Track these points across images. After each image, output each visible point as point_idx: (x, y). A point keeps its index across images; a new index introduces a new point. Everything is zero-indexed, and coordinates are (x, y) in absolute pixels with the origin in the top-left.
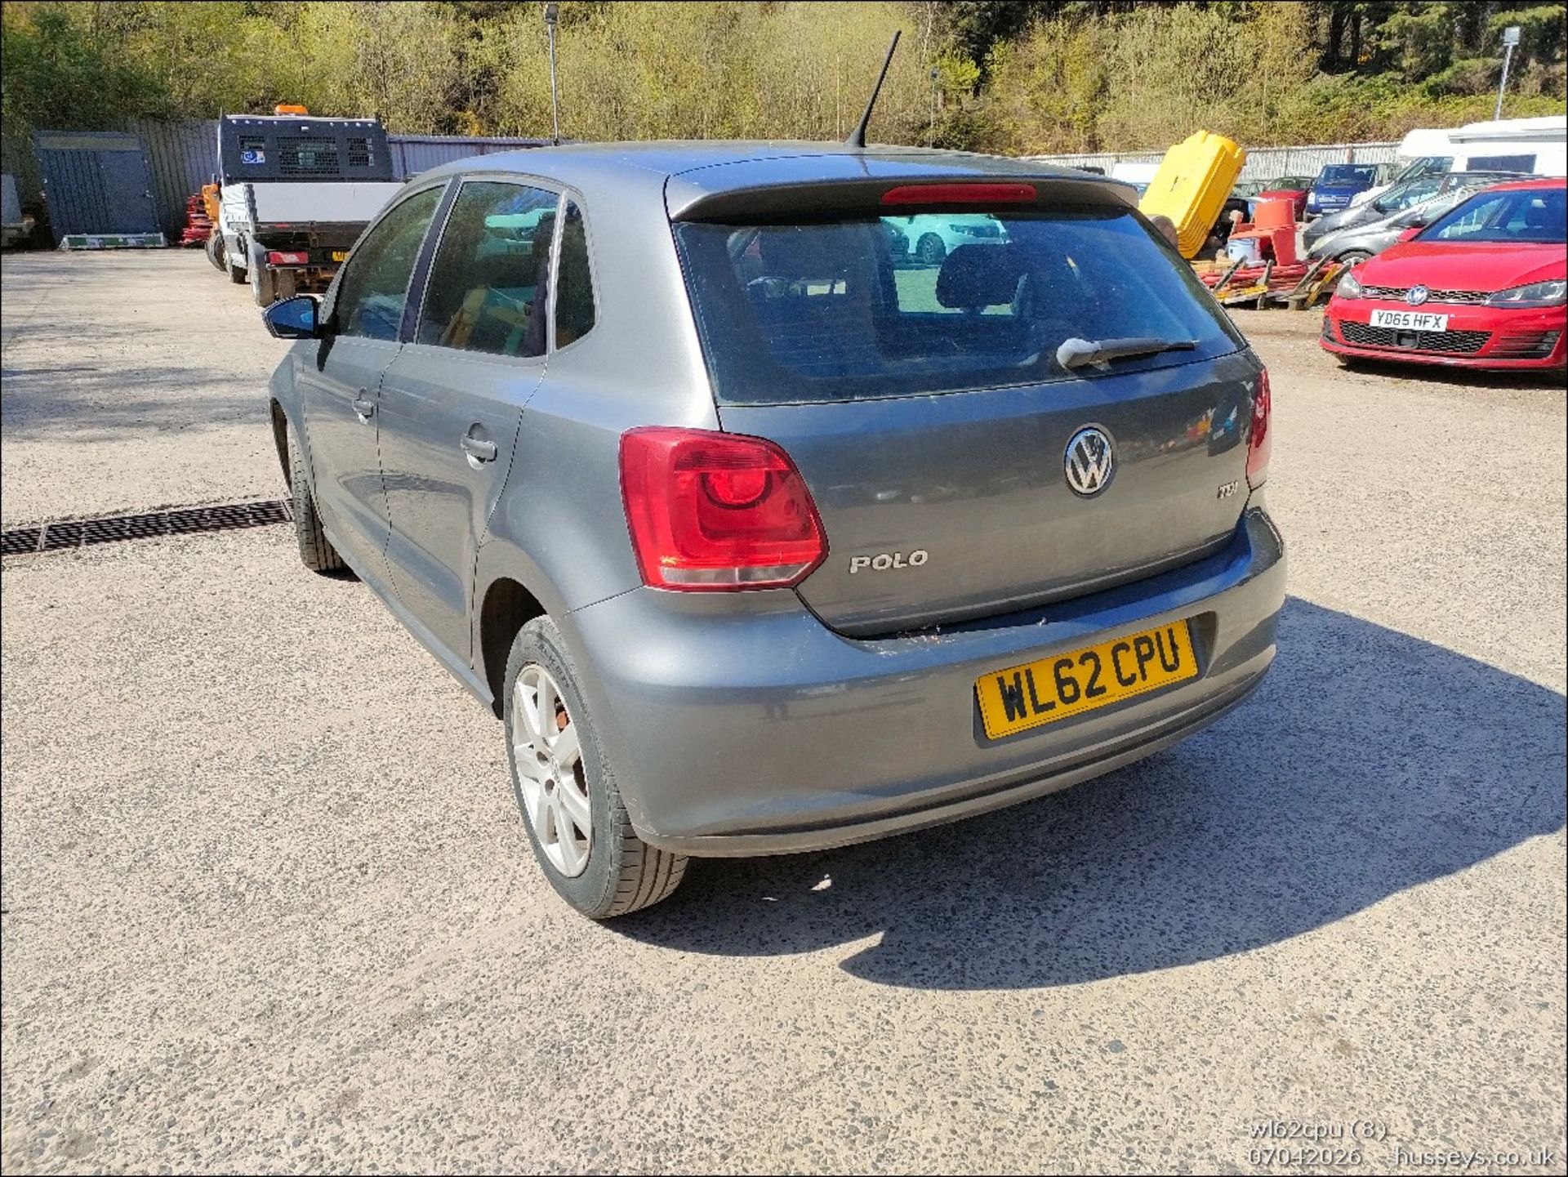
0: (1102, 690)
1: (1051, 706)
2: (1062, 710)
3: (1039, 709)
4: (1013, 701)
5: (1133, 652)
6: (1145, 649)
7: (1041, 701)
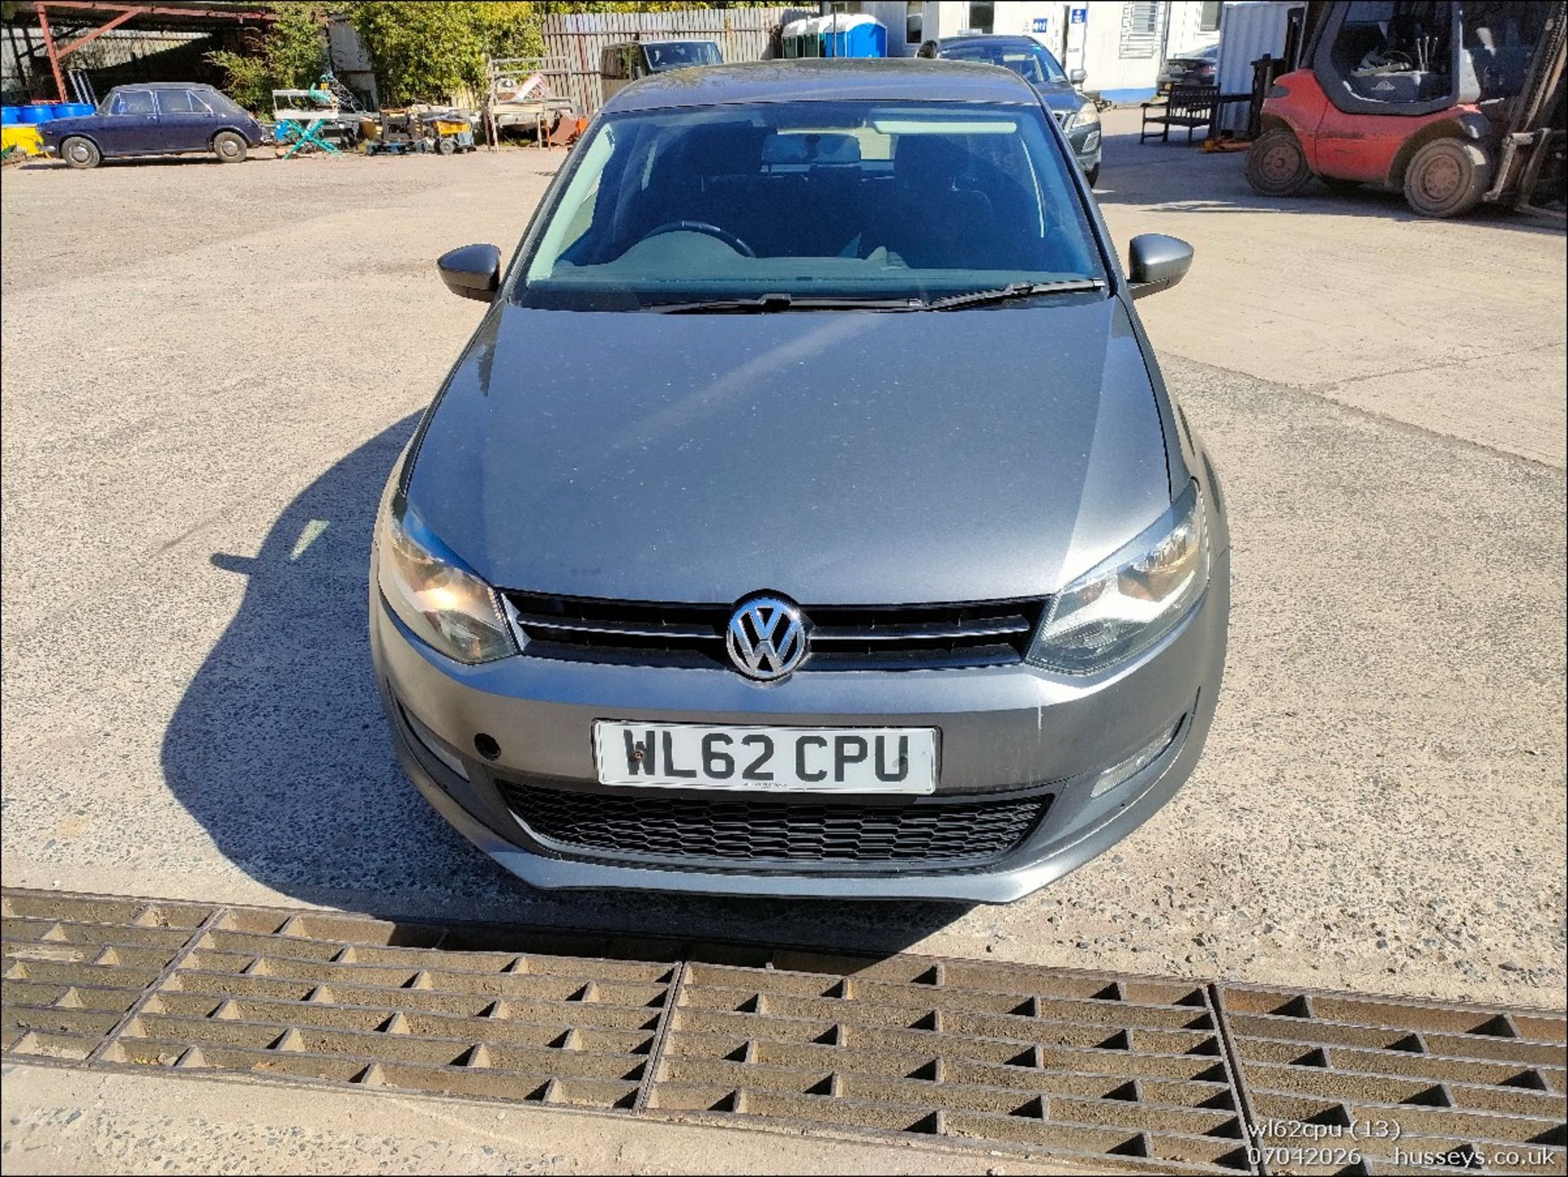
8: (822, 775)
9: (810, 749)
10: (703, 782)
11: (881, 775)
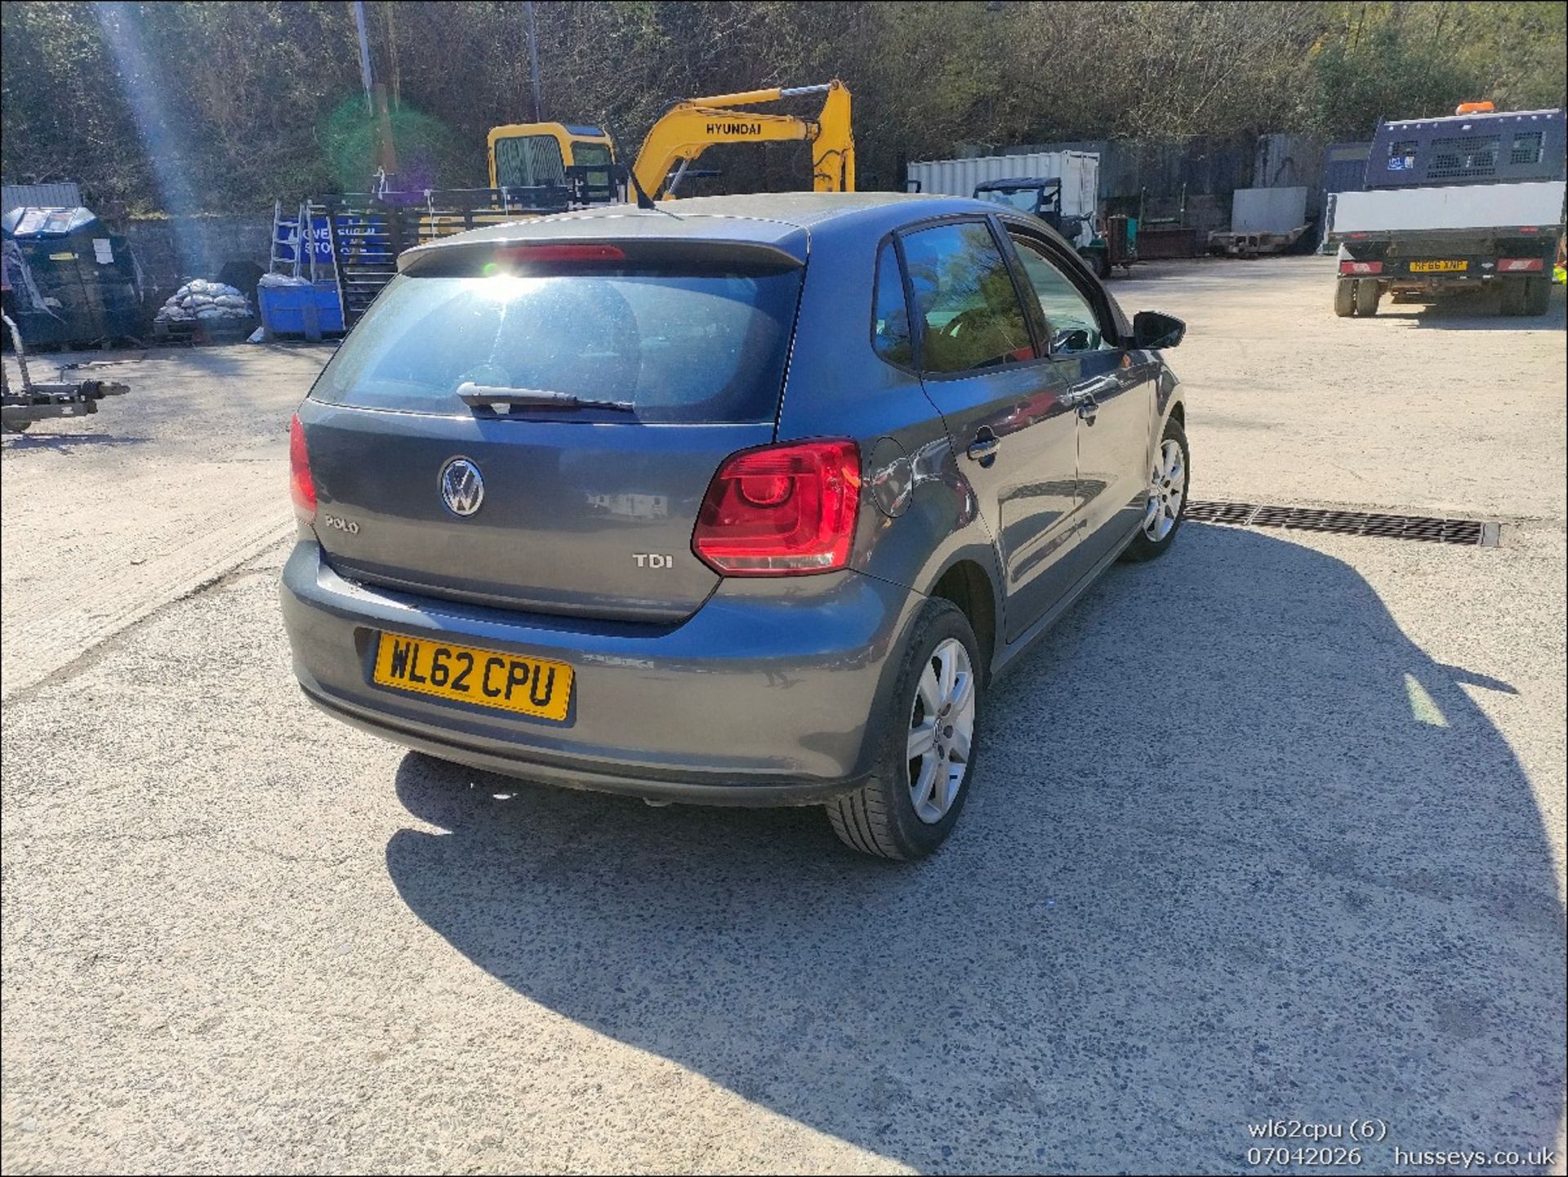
0: (466, 688)
1: (422, 680)
2: (428, 687)
3: (413, 677)
4: (399, 661)
5: (505, 672)
6: (519, 673)
7: (418, 673)
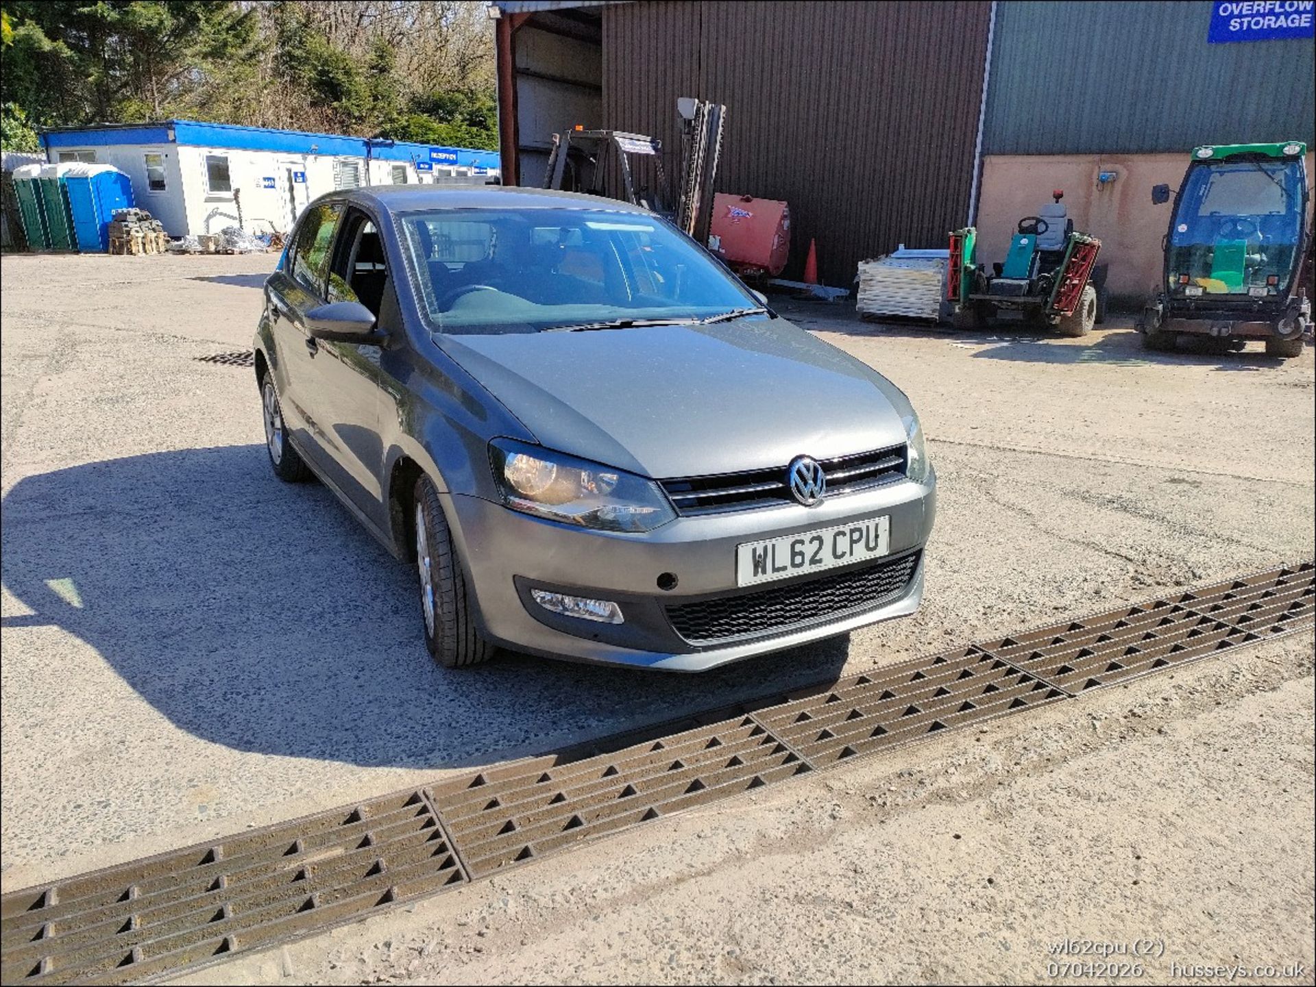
8: (844, 554)
9: (839, 538)
10: (791, 572)
11: (868, 548)
